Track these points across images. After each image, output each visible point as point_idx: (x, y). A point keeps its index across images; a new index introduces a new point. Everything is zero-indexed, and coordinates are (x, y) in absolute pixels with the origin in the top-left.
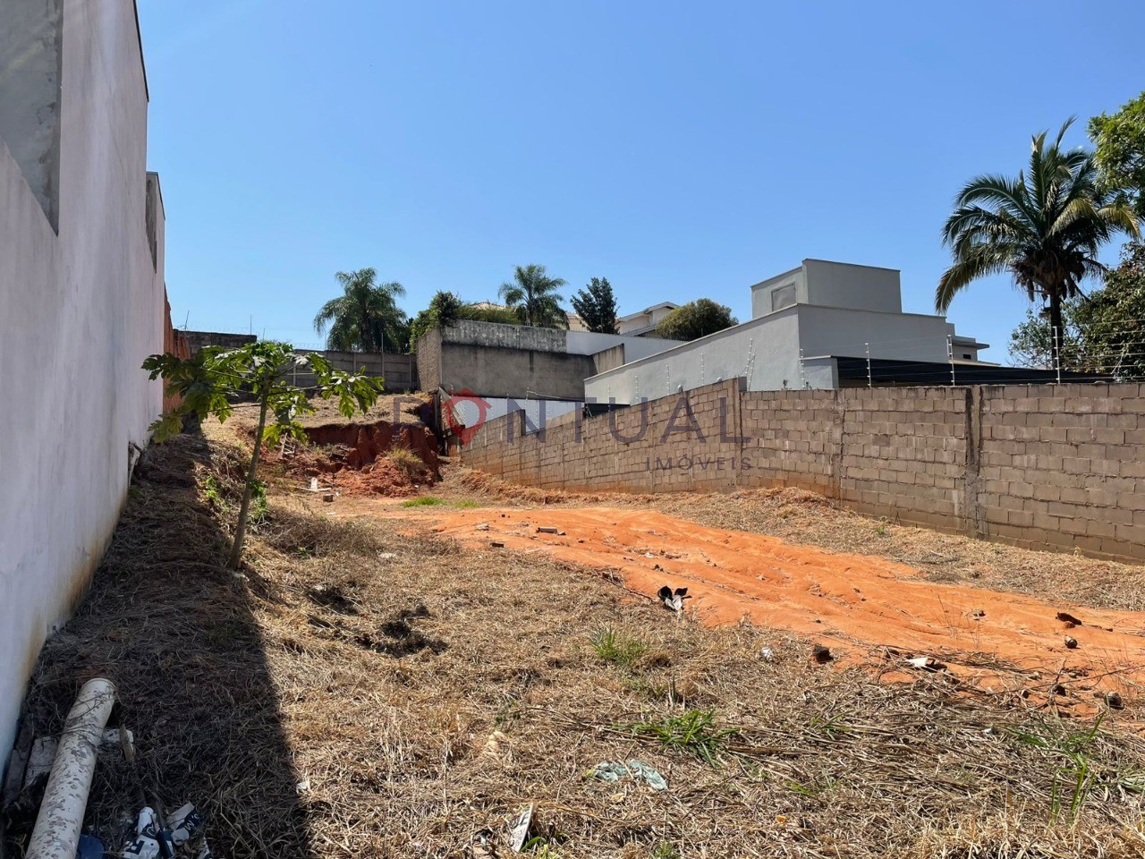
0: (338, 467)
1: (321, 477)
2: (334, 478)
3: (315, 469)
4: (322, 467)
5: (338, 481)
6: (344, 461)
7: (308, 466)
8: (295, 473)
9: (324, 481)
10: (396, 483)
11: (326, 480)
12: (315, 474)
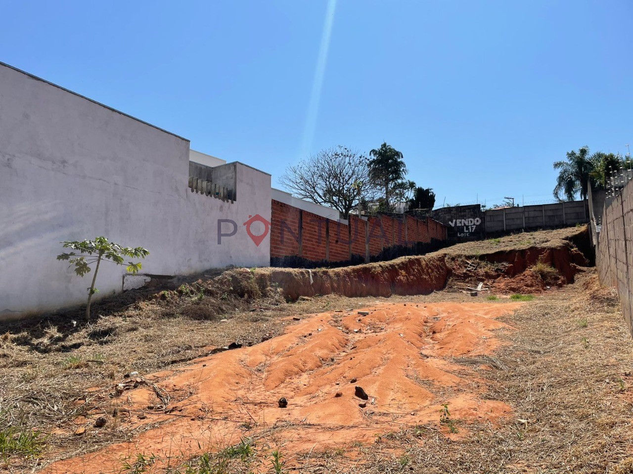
0: (498, 276)
1: (485, 282)
2: (494, 282)
3: (484, 278)
4: (488, 276)
5: (495, 284)
6: (503, 272)
7: (479, 276)
8: (471, 280)
9: (486, 284)
10: (527, 286)
11: (488, 283)
12: (482, 280)
